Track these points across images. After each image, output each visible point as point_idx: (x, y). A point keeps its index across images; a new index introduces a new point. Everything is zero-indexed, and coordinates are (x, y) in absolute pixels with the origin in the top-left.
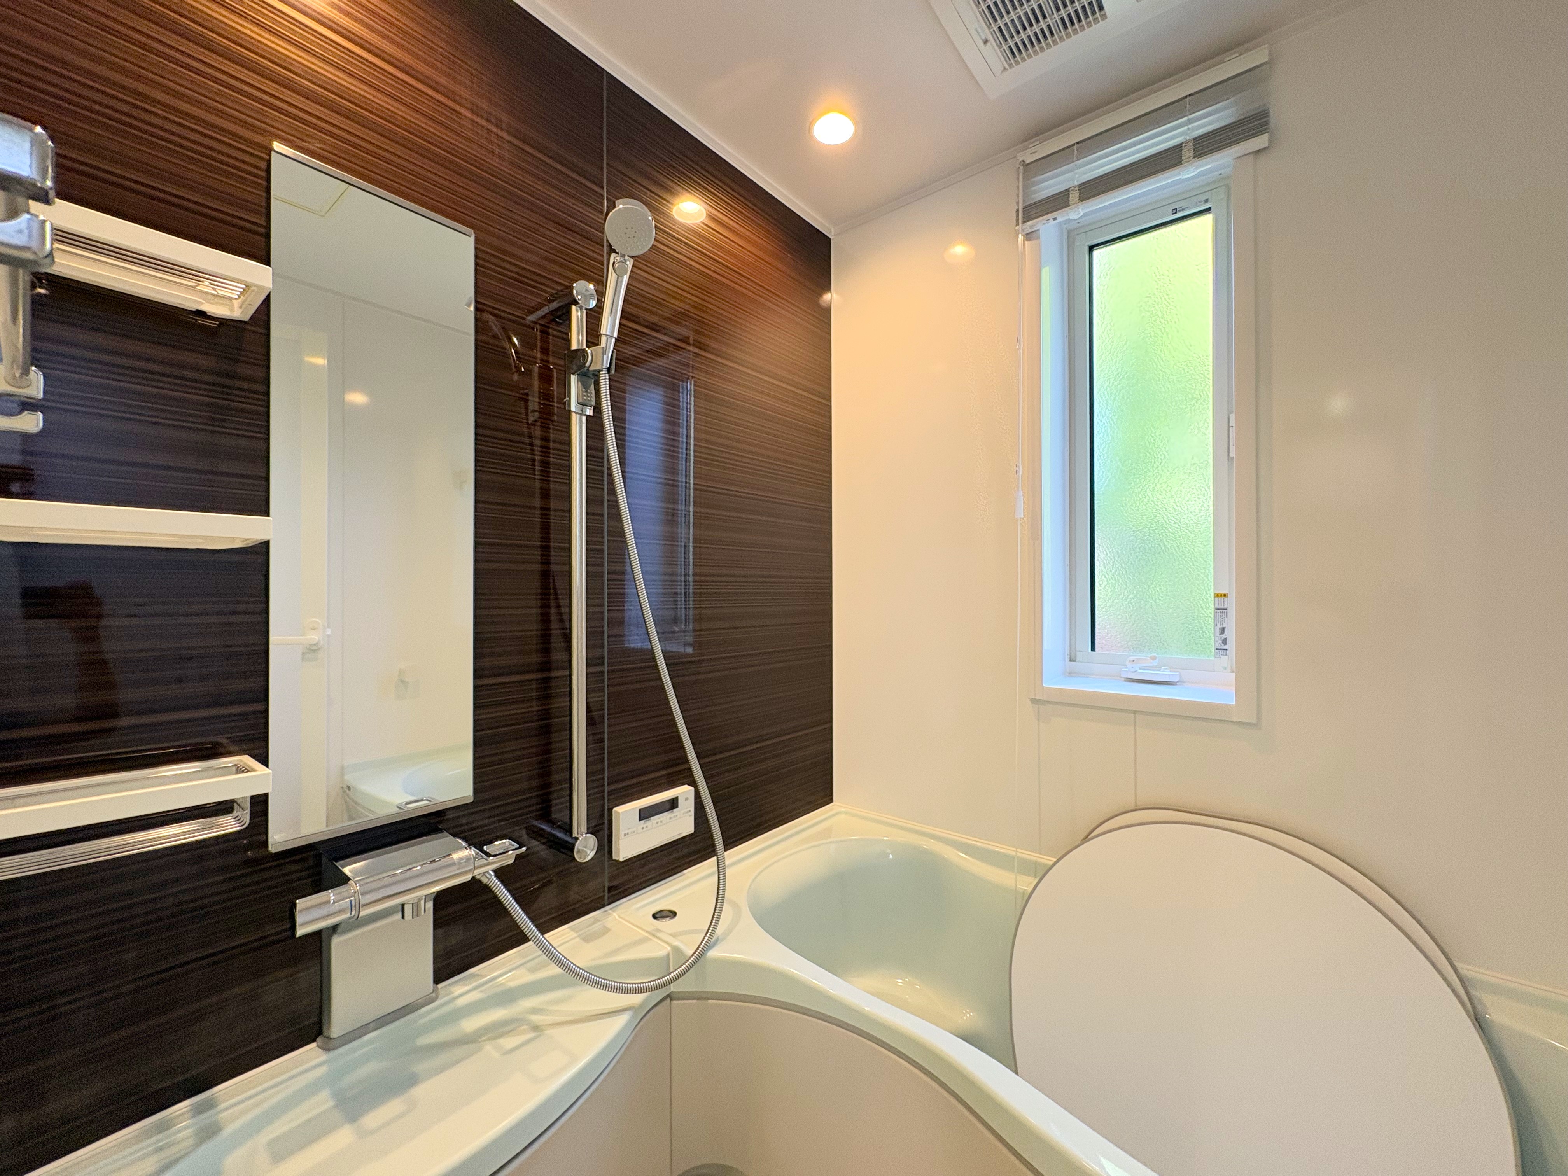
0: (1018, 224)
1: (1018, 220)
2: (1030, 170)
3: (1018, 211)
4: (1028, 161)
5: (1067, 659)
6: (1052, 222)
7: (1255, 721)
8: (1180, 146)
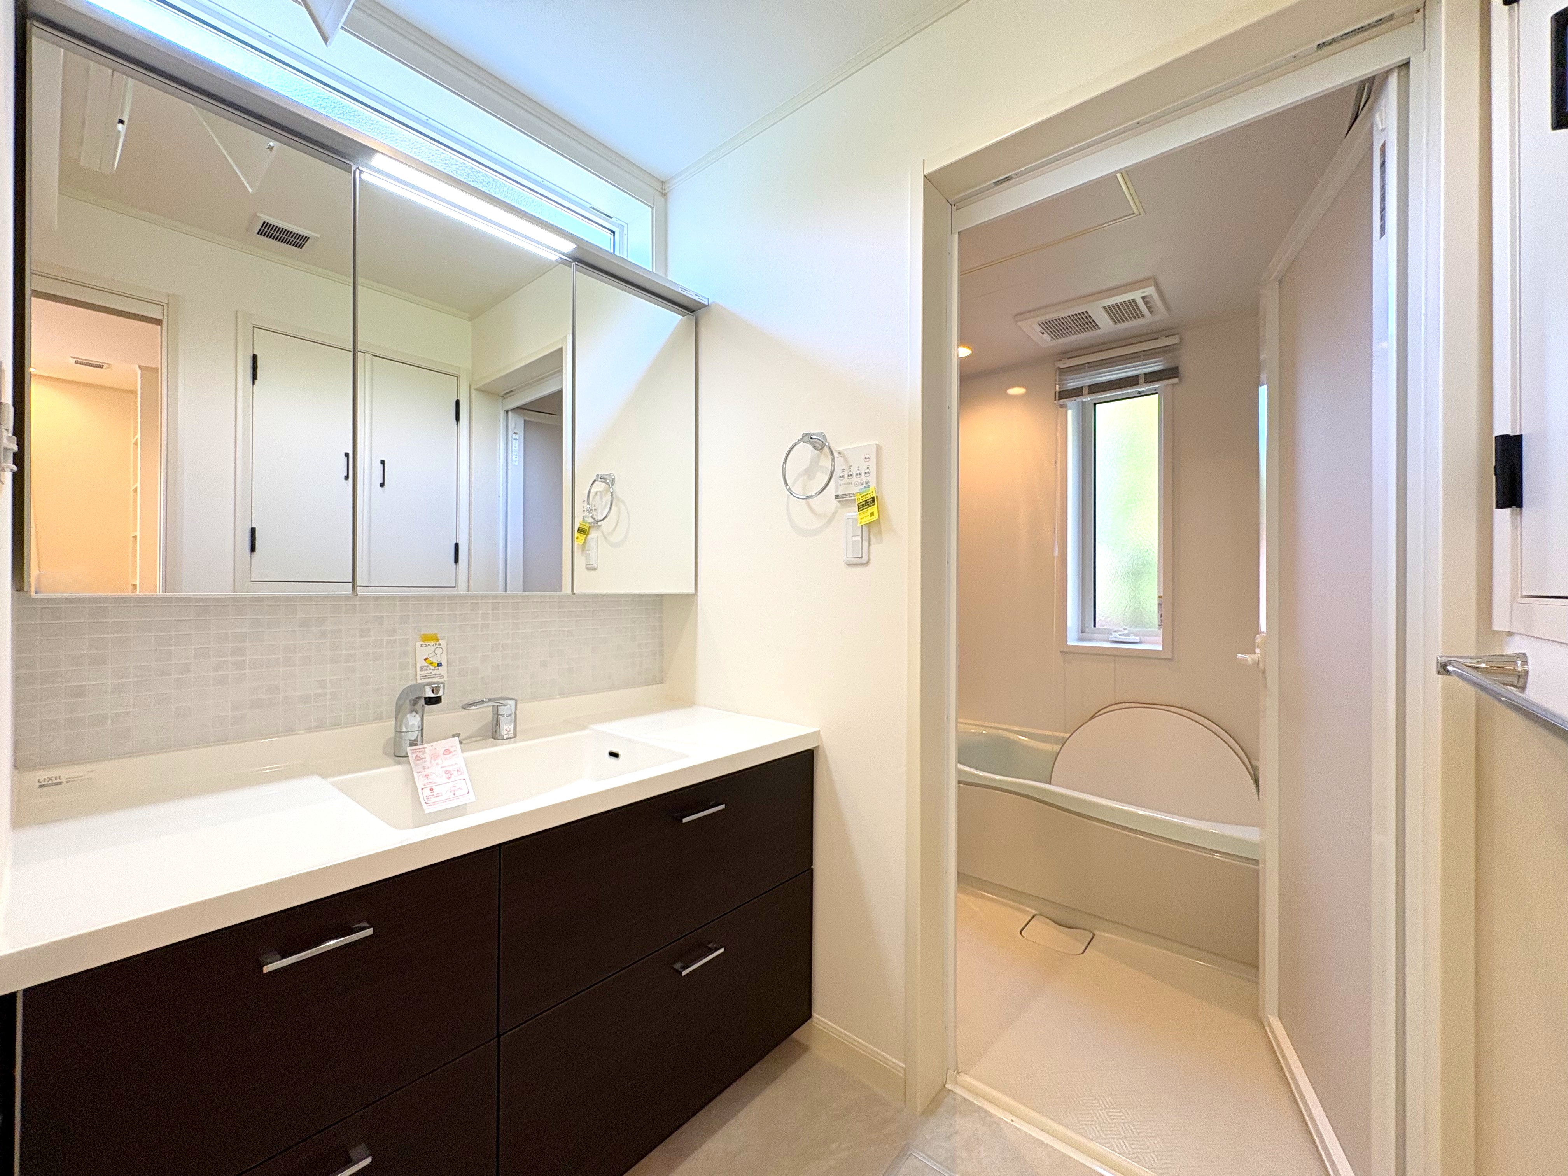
0: (1056, 400)
1: (1055, 398)
2: (1062, 371)
3: (1056, 393)
4: (1061, 367)
5: (1080, 631)
6: (1074, 401)
7: (1170, 657)
8: (1137, 376)
